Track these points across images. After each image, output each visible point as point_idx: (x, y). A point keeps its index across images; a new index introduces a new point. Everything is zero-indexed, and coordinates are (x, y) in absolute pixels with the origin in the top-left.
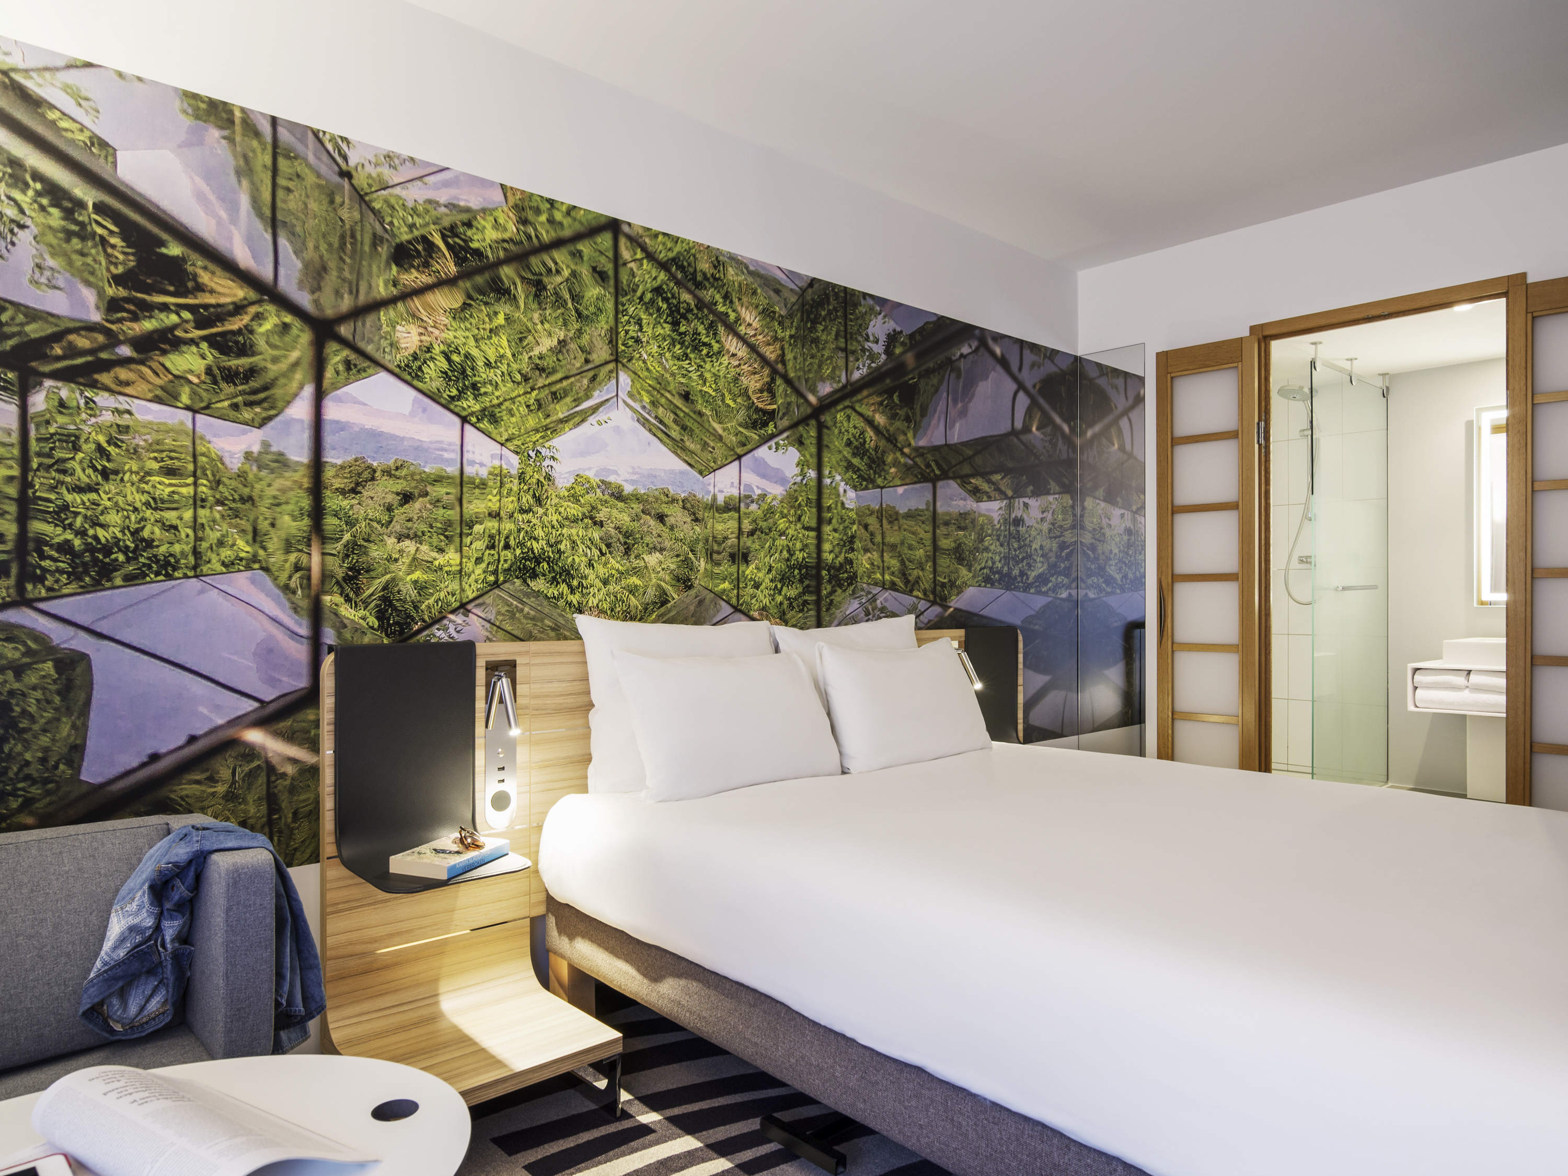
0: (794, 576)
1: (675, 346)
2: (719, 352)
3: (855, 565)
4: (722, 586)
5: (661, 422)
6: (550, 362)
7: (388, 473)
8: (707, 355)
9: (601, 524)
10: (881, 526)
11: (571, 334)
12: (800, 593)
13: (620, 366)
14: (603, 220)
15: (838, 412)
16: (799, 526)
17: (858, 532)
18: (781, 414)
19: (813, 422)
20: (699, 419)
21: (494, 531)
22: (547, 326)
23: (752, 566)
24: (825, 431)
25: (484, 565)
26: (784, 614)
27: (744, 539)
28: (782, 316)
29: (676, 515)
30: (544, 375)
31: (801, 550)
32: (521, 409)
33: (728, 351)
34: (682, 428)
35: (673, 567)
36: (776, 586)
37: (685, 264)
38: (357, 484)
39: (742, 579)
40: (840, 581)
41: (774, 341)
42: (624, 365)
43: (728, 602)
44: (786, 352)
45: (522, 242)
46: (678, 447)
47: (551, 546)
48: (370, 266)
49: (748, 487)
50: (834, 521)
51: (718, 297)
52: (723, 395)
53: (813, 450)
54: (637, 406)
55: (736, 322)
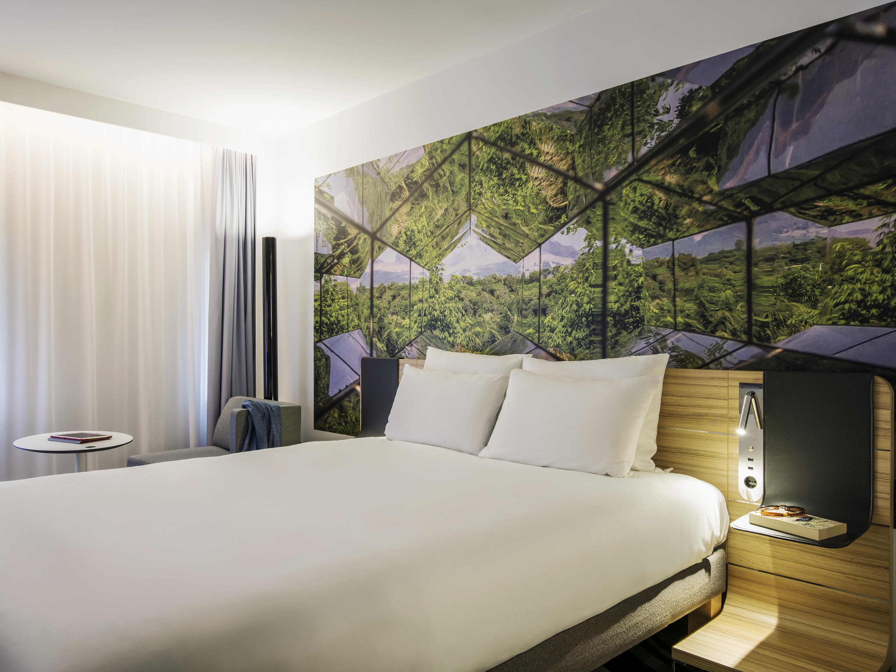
0: (582, 323)
1: (499, 188)
2: (526, 181)
3: (641, 311)
4: (528, 331)
5: (492, 236)
6: (441, 222)
7: (389, 288)
8: (519, 186)
9: (462, 300)
10: (673, 274)
11: (450, 204)
12: (587, 335)
13: (471, 211)
14: (464, 136)
15: (623, 188)
16: (586, 285)
17: (645, 283)
18: (571, 206)
19: (600, 204)
20: (513, 228)
21: (420, 308)
22: (440, 204)
23: (549, 317)
24: (611, 207)
25: (417, 324)
26: (573, 350)
27: (543, 299)
28: (572, 135)
29: (500, 289)
30: (439, 229)
31: (587, 303)
32: (430, 248)
33: (532, 177)
34: (504, 236)
35: (498, 320)
36: (567, 330)
37: (506, 135)
38: (381, 294)
39: (541, 326)
40: (625, 324)
41: (566, 156)
42: (473, 210)
43: (532, 342)
44: (576, 160)
45: (431, 168)
46: (501, 249)
47: (442, 313)
48: (385, 206)
49: (547, 263)
50: (620, 277)
51: (526, 146)
52: (529, 208)
53: (599, 225)
54: (479, 231)
55: (537, 156)
